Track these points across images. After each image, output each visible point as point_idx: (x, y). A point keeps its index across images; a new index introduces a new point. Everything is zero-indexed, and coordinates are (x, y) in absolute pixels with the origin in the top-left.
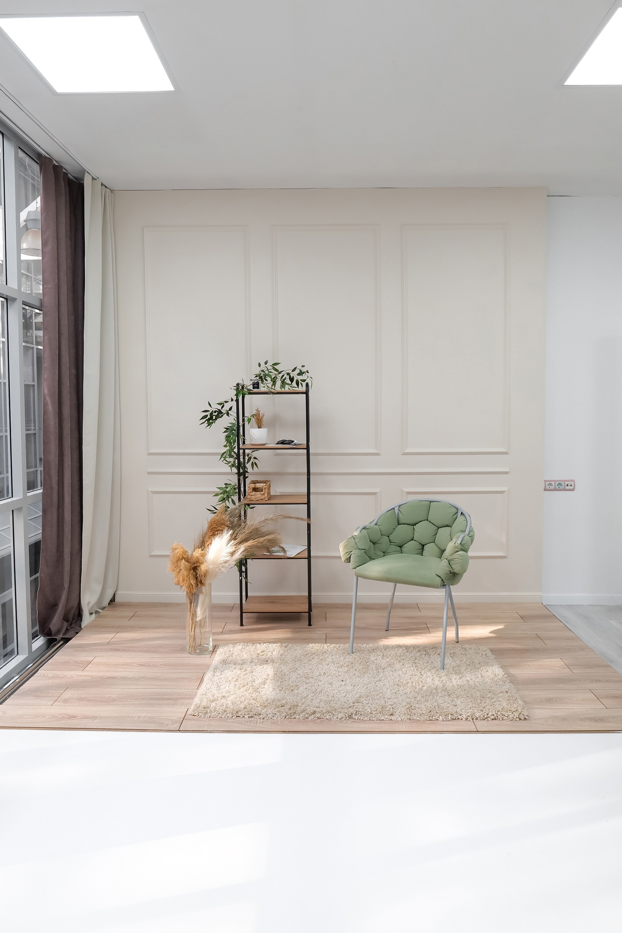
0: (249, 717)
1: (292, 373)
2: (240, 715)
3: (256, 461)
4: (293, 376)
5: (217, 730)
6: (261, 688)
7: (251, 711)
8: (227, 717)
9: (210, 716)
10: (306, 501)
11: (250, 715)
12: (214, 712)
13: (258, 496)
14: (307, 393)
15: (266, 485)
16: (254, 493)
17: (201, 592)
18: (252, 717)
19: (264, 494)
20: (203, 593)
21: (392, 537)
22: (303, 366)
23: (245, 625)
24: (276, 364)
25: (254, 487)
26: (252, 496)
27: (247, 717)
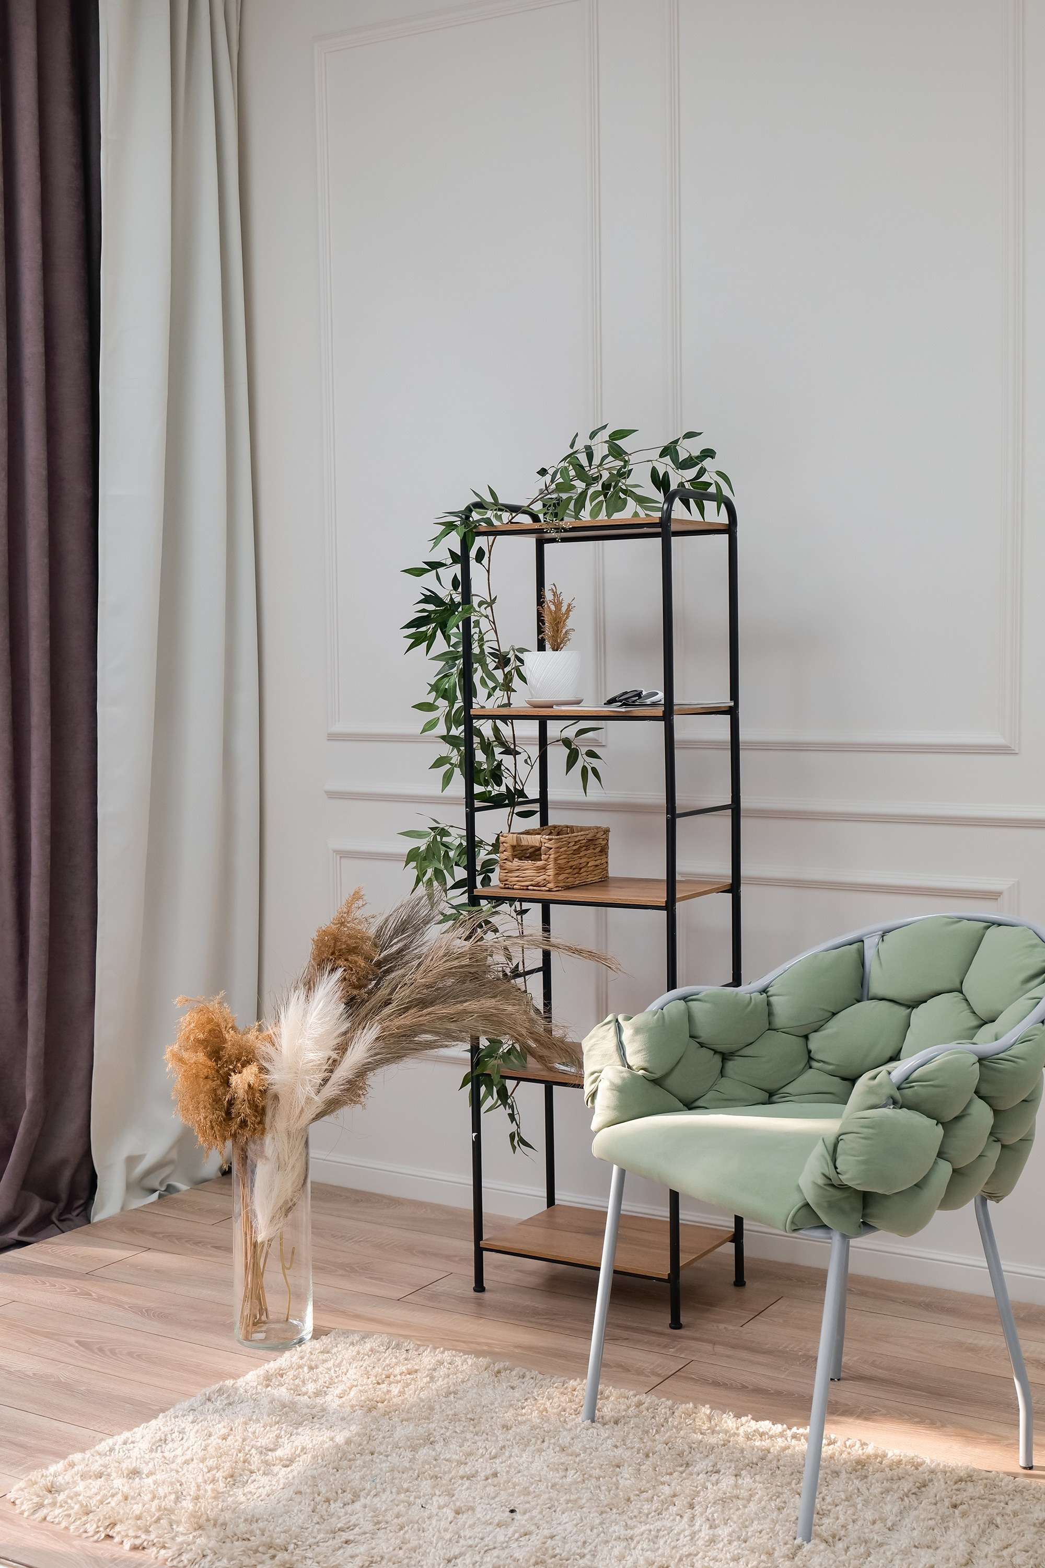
0: (135, 1548)
1: (661, 460)
2: (114, 1535)
3: (594, 762)
4: (666, 474)
5: (15, 1559)
6: (261, 1472)
7: (147, 1532)
8: (81, 1531)
9: (45, 1519)
10: (662, 899)
11: (138, 1542)
12: (61, 1506)
13: (529, 873)
14: (730, 529)
15: (550, 840)
16: (516, 863)
17: (262, 1154)
18: (144, 1548)
19: (544, 868)
20: (267, 1159)
21: (815, 1043)
22: (690, 435)
23: (489, 1291)
24: (621, 434)
25: (515, 843)
26: (510, 871)
27: (127, 1546)
